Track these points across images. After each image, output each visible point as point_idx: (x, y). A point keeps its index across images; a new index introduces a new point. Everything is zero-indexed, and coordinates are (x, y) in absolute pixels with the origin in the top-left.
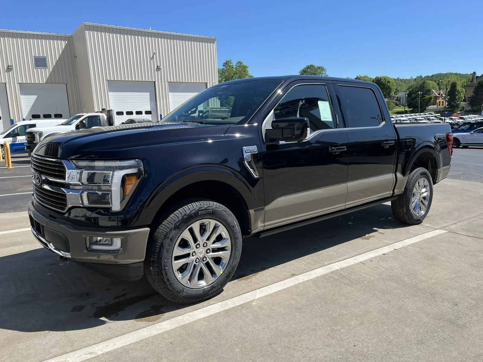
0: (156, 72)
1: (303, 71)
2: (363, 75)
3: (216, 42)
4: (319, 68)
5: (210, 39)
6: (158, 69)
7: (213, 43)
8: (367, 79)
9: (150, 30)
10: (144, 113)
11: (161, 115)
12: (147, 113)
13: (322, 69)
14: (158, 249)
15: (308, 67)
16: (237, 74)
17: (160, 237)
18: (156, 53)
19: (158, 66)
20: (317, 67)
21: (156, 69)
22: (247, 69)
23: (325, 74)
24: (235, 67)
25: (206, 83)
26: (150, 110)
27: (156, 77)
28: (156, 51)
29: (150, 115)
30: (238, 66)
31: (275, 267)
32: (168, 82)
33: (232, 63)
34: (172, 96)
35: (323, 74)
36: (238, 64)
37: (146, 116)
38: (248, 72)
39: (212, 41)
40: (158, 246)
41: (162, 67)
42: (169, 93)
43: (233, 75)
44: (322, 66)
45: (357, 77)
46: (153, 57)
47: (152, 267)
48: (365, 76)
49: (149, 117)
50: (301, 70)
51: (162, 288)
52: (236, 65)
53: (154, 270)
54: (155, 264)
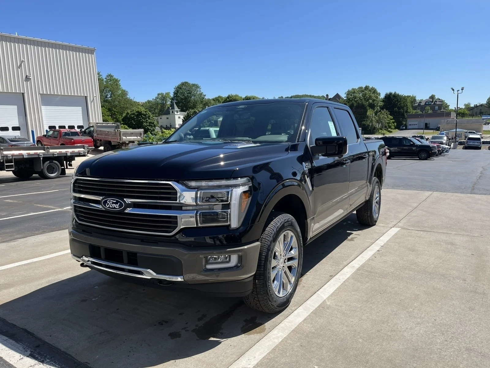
0: (24, 82)
1: (178, 87)
2: (234, 94)
3: (95, 53)
4: (194, 85)
5: (88, 50)
6: (27, 79)
7: (92, 53)
8: (237, 98)
9: (17, 35)
10: (10, 129)
11: (33, 132)
12: (14, 129)
13: (197, 86)
14: (263, 262)
15: (183, 84)
16: (108, 88)
17: (264, 250)
18: (25, 61)
19: (27, 76)
20: (192, 84)
21: (25, 78)
22: (119, 83)
23: (200, 91)
24: (105, 80)
25: (86, 96)
26: (18, 126)
27: (25, 88)
28: (25, 60)
29: (19, 132)
30: (108, 79)
31: (309, 272)
32: (39, 94)
33: (102, 75)
34: (45, 110)
35: (198, 91)
36: (108, 77)
37: (14, 133)
38: (120, 86)
39: (91, 52)
40: (263, 259)
41: (31, 77)
42: (42, 107)
43: (104, 89)
44: (196, 83)
45: (229, 95)
46: (21, 65)
47: (257, 280)
48: (236, 95)
49: (17, 133)
50: (175, 86)
51: (264, 299)
52: (106, 78)
53: (261, 282)
54: (262, 277)
